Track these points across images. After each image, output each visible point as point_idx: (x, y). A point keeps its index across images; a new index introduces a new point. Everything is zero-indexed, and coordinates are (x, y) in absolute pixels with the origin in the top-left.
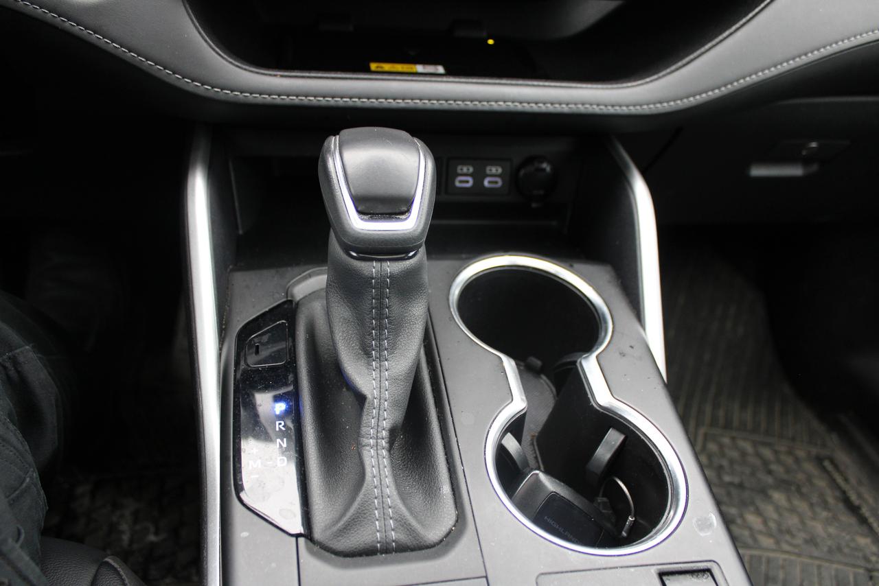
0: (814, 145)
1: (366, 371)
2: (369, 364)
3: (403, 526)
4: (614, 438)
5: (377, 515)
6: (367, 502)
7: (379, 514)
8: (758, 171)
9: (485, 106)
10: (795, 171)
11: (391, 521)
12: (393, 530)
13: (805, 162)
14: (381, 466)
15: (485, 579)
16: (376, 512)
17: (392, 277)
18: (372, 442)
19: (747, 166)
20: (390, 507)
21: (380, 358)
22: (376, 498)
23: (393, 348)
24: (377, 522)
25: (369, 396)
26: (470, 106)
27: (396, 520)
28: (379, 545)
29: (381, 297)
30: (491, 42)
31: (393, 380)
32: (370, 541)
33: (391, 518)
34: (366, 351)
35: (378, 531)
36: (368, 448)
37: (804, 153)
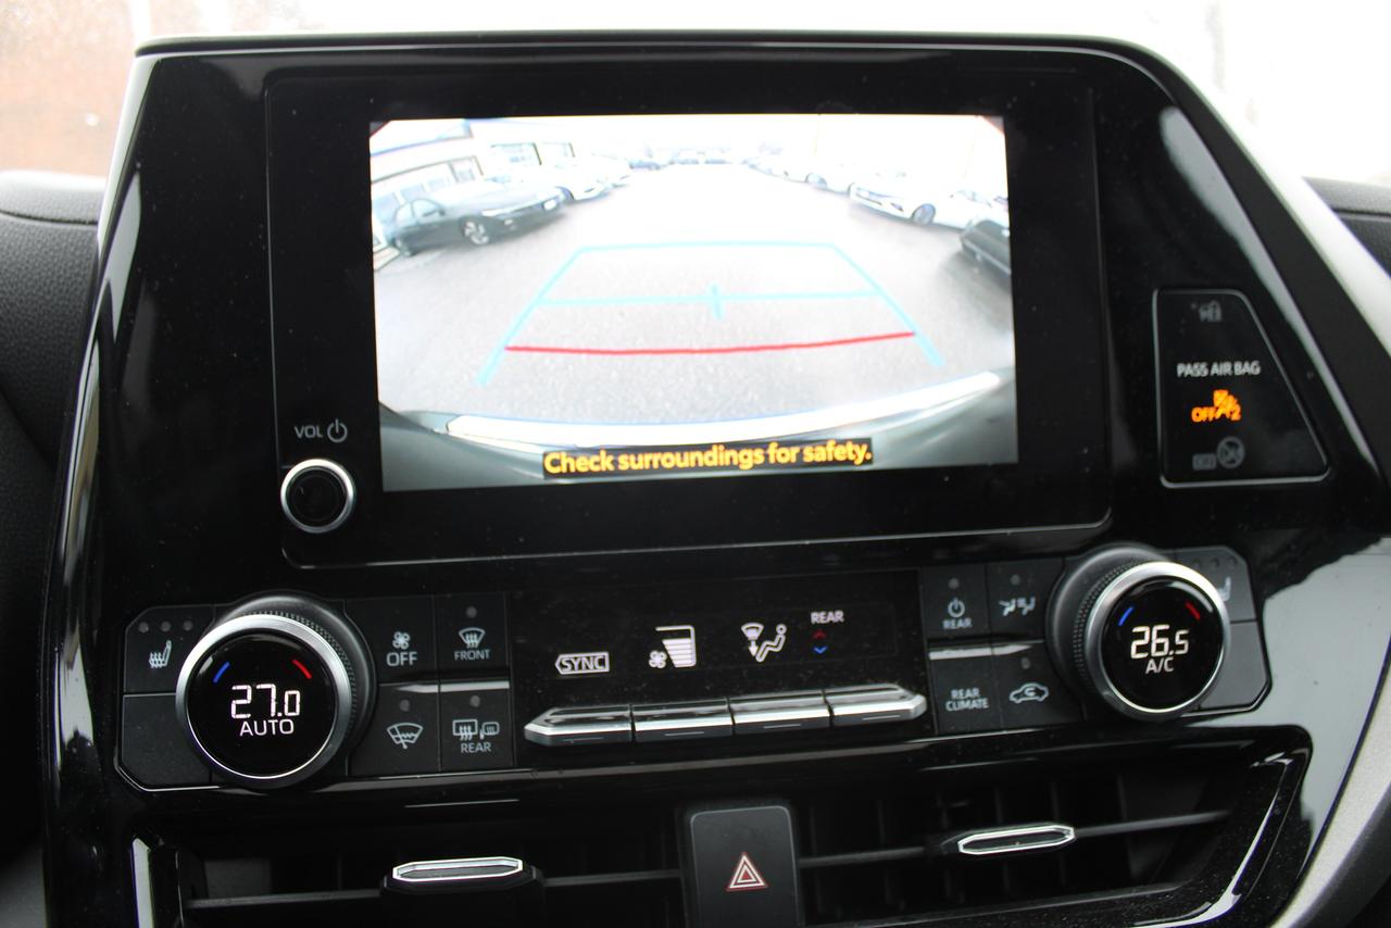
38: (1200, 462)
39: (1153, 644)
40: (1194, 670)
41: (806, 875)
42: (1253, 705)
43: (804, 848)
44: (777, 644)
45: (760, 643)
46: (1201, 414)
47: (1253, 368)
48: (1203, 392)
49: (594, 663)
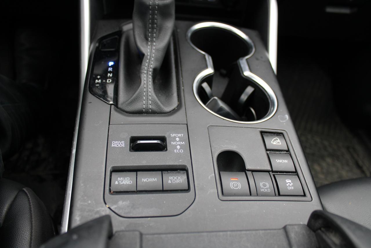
1: (146, 46)
2: (147, 43)
3: (154, 104)
4: (250, 90)
5: (144, 98)
6: (141, 93)
7: (145, 98)
11: (150, 101)
12: (150, 105)
14: (148, 81)
15: (186, 125)
16: (144, 97)
17: (158, 5)
18: (145, 72)
20: (150, 96)
21: (152, 41)
22: (144, 92)
23: (157, 37)
24: (144, 101)
25: (146, 54)
27: (152, 101)
28: (144, 110)
29: (153, 14)
31: (157, 50)
32: (141, 108)
33: (150, 100)
34: (146, 39)
35: (144, 104)
36: (143, 74)
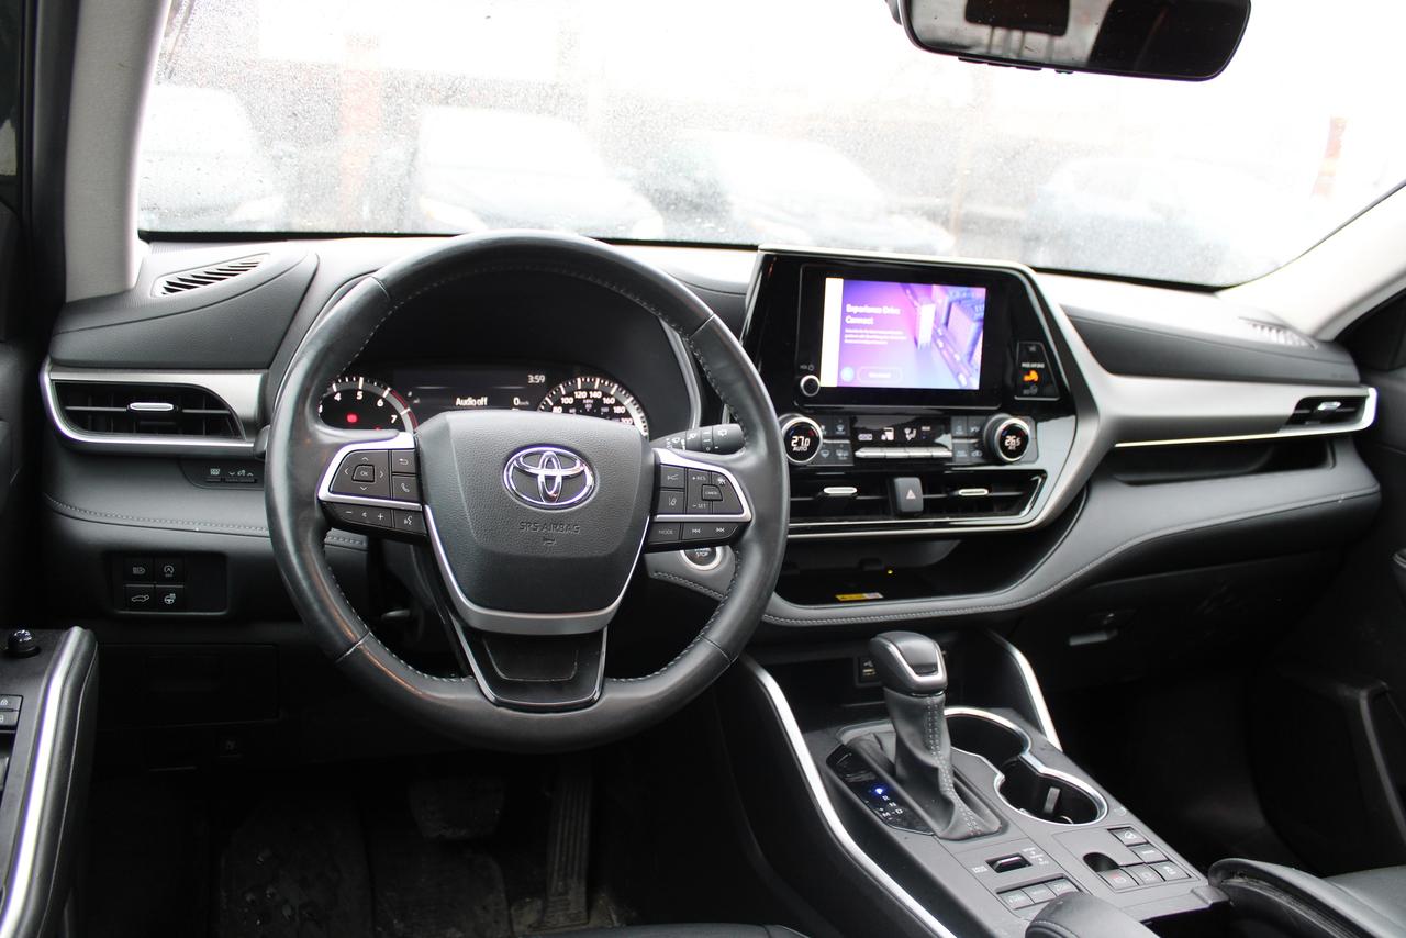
0: (1111, 615)
2: (933, 754)
3: (980, 824)
4: (1054, 792)
5: (965, 820)
6: (959, 814)
7: (967, 819)
8: (1075, 642)
9: (927, 615)
10: (1101, 638)
12: (976, 826)
13: (1107, 629)
15: (1028, 836)
16: (965, 818)
19: (1067, 639)
20: (971, 816)
21: (936, 750)
23: (940, 744)
24: (968, 823)
25: (938, 768)
26: (919, 616)
27: (976, 821)
28: (972, 833)
29: (933, 716)
30: (890, 572)
32: (968, 832)
33: (973, 821)
34: (927, 748)
35: (970, 827)
37: (1105, 622)
38: (1026, 392)
39: (1011, 442)
40: (1019, 450)
41: (925, 499)
42: (1033, 462)
43: (924, 493)
44: (913, 435)
45: (910, 435)
46: (1027, 378)
47: (1041, 366)
48: (1028, 371)
49: (868, 437)
